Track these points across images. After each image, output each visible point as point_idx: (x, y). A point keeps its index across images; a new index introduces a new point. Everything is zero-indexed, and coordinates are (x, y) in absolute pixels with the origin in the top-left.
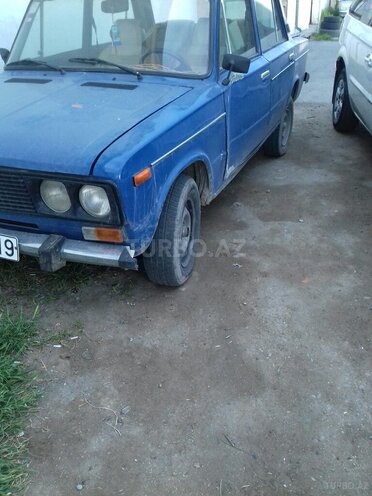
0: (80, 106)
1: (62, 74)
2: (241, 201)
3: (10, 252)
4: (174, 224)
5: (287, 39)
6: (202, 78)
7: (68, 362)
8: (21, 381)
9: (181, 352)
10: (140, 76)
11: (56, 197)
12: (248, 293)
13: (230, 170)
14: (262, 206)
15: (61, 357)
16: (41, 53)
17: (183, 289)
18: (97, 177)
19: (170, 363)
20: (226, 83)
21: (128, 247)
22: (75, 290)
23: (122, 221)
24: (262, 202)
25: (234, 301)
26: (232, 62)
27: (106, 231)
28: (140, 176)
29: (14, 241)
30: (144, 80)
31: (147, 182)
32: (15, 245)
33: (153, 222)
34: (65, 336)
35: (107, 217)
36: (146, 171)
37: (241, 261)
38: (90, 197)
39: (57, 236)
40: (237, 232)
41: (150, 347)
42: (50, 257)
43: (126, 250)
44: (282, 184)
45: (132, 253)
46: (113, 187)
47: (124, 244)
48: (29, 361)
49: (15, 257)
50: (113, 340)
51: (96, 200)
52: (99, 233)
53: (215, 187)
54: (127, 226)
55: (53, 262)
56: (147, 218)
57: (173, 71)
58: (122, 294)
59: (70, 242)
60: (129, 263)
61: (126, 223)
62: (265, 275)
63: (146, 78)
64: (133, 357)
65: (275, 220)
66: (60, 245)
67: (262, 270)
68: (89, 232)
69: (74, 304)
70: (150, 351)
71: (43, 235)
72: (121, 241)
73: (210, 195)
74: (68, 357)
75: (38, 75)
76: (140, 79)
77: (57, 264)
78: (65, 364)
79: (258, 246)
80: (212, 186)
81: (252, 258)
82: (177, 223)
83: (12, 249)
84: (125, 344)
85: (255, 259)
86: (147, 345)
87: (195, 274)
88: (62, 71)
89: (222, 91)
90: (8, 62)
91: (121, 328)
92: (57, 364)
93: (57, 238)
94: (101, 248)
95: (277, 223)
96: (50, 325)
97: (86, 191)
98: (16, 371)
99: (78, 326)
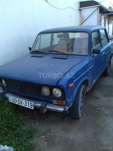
0: (53, 65)
1: (46, 55)
2: (97, 90)
3: (31, 106)
4: (79, 99)
5: (109, 42)
6: (86, 56)
7: (47, 142)
8: (33, 148)
9: (82, 142)
10: (68, 55)
11: (46, 91)
12: (102, 122)
13: (94, 81)
14: (103, 92)
15: (44, 141)
16: (39, 48)
17: (81, 119)
18: (59, 86)
19: (79, 145)
20: (93, 57)
21: (66, 107)
22: (48, 118)
23: (65, 99)
24: (103, 90)
25: (98, 124)
26: (95, 51)
27: (59, 101)
28: (70, 86)
29: (33, 103)
30: (69, 57)
31: (72, 87)
32: (33, 105)
33: (73, 99)
34: (45, 133)
35: (60, 97)
36: (72, 84)
37: (99, 110)
38: (56, 91)
39: (45, 102)
40: (96, 100)
41: (72, 139)
42: (43, 109)
43: (65, 107)
44: (109, 84)
45: (67, 108)
46: (63, 89)
47: (65, 105)
48: (35, 141)
49: (33, 108)
50: (60, 136)
51: (57, 92)
52: (57, 102)
53: (90, 87)
54: (66, 100)
55: (44, 110)
56: (72, 98)
57: (78, 54)
58: (61, 120)
59: (49, 104)
60: (66, 112)
61: (66, 99)
62: (107, 115)
63: (70, 56)
64: (67, 142)
65: (108, 96)
66: (46, 105)
67: (106, 114)
68: (55, 102)
69: (48, 122)
70: (72, 141)
71: (41, 102)
72: (64, 104)
73: (88, 89)
74: (47, 141)
75: (40, 55)
76: (68, 56)
77: (45, 111)
78: (46, 143)
79: (104, 105)
80: (89, 87)
81: (102, 109)
82: (80, 99)
83: (32, 106)
84: (64, 138)
85: (103, 110)
86: (71, 138)
87: (84, 114)
88: (46, 54)
89: (92, 59)
90: (31, 51)
91: (62, 132)
92: (43, 143)
93: (45, 103)
94: (58, 106)
95: (109, 98)
96: (41, 129)
97: (54, 90)
98: (31, 145)
99: (49, 130)
